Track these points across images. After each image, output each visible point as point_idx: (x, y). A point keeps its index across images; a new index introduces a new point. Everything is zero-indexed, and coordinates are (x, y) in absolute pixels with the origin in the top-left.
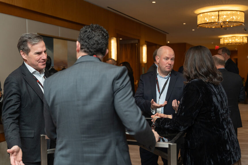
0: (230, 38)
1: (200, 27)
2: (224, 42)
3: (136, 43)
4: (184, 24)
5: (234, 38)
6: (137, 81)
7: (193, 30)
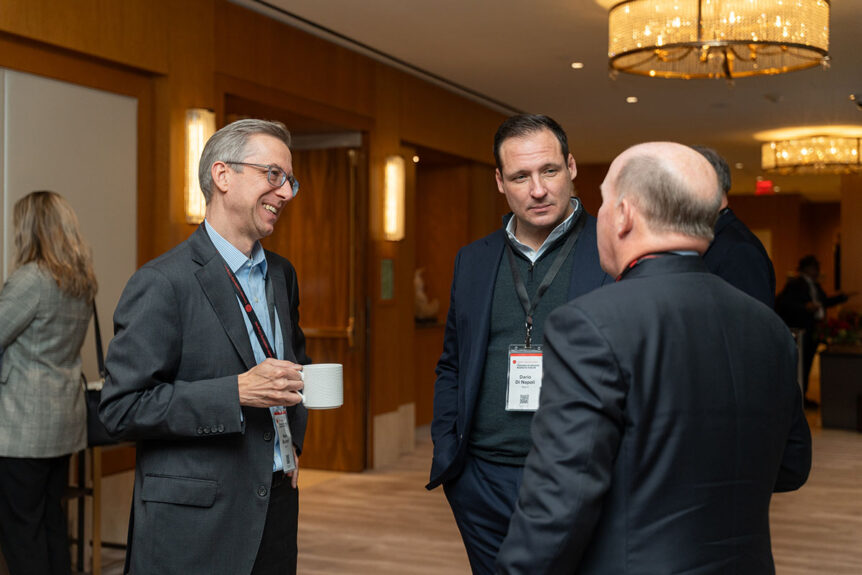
0: (803, 142)
1: (621, 70)
2: (776, 160)
3: (348, 149)
4: (577, 66)
5: (821, 140)
6: (351, 320)
7: (631, 100)
